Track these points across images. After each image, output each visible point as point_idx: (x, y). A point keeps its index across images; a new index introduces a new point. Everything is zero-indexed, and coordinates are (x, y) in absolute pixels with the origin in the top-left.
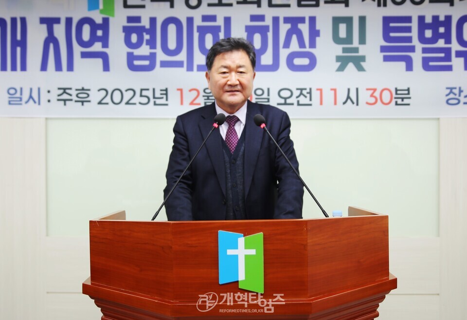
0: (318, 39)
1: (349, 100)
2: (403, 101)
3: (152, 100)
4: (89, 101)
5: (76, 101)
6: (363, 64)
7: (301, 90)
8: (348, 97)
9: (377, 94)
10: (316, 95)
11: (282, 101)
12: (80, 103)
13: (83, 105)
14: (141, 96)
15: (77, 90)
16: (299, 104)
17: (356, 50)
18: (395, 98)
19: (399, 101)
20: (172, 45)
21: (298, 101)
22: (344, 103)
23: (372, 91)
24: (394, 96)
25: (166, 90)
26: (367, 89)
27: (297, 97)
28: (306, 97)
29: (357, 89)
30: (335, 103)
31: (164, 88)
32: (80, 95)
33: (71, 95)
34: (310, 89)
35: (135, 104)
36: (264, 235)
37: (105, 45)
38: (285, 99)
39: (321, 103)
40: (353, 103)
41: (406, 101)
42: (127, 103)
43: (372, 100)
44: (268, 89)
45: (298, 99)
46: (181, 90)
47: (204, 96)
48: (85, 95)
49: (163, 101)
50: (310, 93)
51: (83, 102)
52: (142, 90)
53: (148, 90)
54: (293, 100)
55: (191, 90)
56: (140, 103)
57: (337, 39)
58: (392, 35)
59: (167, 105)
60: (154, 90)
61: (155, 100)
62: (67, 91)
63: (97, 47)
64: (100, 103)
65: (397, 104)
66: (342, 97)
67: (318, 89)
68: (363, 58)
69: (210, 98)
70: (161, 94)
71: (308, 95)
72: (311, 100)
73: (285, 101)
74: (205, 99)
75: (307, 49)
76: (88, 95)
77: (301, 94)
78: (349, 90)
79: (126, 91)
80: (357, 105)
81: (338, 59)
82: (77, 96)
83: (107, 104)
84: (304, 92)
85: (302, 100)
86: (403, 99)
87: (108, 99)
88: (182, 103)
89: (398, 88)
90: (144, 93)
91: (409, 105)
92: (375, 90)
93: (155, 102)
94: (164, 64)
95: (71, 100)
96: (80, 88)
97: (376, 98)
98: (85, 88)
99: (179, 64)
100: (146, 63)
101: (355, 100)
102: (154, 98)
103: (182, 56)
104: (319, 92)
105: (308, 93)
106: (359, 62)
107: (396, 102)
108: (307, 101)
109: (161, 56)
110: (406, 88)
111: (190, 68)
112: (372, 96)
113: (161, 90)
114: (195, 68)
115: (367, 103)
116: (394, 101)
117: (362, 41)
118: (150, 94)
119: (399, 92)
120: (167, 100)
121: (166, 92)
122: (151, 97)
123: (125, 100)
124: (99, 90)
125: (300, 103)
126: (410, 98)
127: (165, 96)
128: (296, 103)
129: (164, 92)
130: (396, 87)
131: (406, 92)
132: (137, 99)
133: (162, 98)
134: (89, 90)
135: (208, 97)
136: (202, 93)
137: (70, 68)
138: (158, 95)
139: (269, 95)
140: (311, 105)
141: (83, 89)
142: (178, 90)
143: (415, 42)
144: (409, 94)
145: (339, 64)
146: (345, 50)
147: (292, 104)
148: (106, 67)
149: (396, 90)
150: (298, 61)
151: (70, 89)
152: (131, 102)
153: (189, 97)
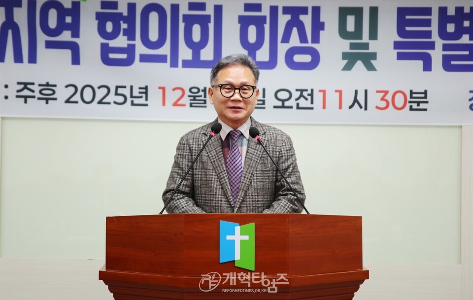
0: (322, 32)
1: (356, 104)
2: (418, 105)
3: (129, 100)
4: (55, 99)
5: (39, 99)
6: (373, 62)
7: (302, 91)
8: (356, 100)
9: (389, 97)
10: (318, 97)
11: (280, 104)
12: (44, 101)
13: (47, 103)
14: (117, 94)
15: (40, 85)
16: (298, 107)
17: (366, 46)
18: (410, 102)
19: (415, 106)
20: (154, 36)
21: (298, 104)
22: (351, 107)
23: (382, 94)
24: (409, 99)
25: (146, 88)
26: (378, 92)
27: (297, 99)
28: (307, 99)
29: (366, 91)
30: (340, 107)
31: (144, 86)
32: (44, 92)
33: (33, 91)
34: (312, 90)
35: (109, 103)
36: (255, 225)
37: (76, 34)
38: (283, 101)
39: (324, 107)
40: (361, 107)
41: (422, 106)
42: (100, 102)
43: (384, 104)
44: (264, 90)
45: (298, 101)
46: (163, 89)
47: (189, 96)
48: (51, 92)
49: (142, 101)
50: (311, 95)
51: (47, 100)
52: (117, 87)
53: (125, 87)
54: (292, 102)
55: (174, 89)
56: (115, 103)
57: (344, 33)
58: (408, 29)
59: (146, 105)
60: (132, 87)
61: (132, 99)
62: (29, 86)
63: (66, 36)
64: (68, 101)
65: (411, 109)
66: (348, 99)
67: (320, 91)
68: (374, 56)
69: (197, 98)
70: (140, 93)
71: (309, 98)
72: (312, 103)
73: (283, 104)
74: (191, 100)
75: (310, 44)
76: (54, 92)
77: (301, 95)
78: (356, 92)
79: (99, 88)
80: (366, 109)
81: (345, 56)
82: (40, 92)
83: (77, 102)
84: (305, 94)
85: (303, 103)
86: (418, 103)
87: (77, 97)
88: (164, 104)
89: (414, 91)
90: (120, 91)
91: (425, 110)
92: (386, 92)
93: (132, 102)
94: (144, 58)
95: (34, 97)
96: (45, 83)
97: (388, 101)
98: (50, 83)
99: (161, 59)
100: (124, 56)
101: (363, 104)
102: (132, 96)
103: (165, 50)
104: (322, 94)
105: (308, 95)
106: (368, 60)
107: (411, 107)
108: (307, 104)
109: (141, 49)
110: (423, 91)
111: (174, 64)
112: (383, 99)
113: (140, 88)
114: (180, 63)
115: (377, 108)
116: (408, 105)
117: (373, 35)
118: (127, 92)
119: (414, 95)
120: (146, 99)
121: (145, 90)
122: (128, 96)
123: (98, 99)
124: (67, 87)
125: (300, 106)
126: (427, 102)
127: (144, 95)
128: (295, 106)
129: (144, 91)
130: (411, 89)
131: (423, 95)
132: (112, 98)
133: (141, 97)
134: (55, 86)
135: (195, 97)
136: (188, 93)
137: (33, 59)
138: (136, 93)
139: (264, 96)
140: (312, 108)
141: (48, 84)
142: (160, 88)
143: (435, 37)
144: (426, 97)
145: (346, 61)
146: (352, 46)
147: (291, 107)
148: (76, 60)
149: (412, 92)
150: (298, 58)
151: (33, 84)
152: (104, 101)
153: (172, 96)
